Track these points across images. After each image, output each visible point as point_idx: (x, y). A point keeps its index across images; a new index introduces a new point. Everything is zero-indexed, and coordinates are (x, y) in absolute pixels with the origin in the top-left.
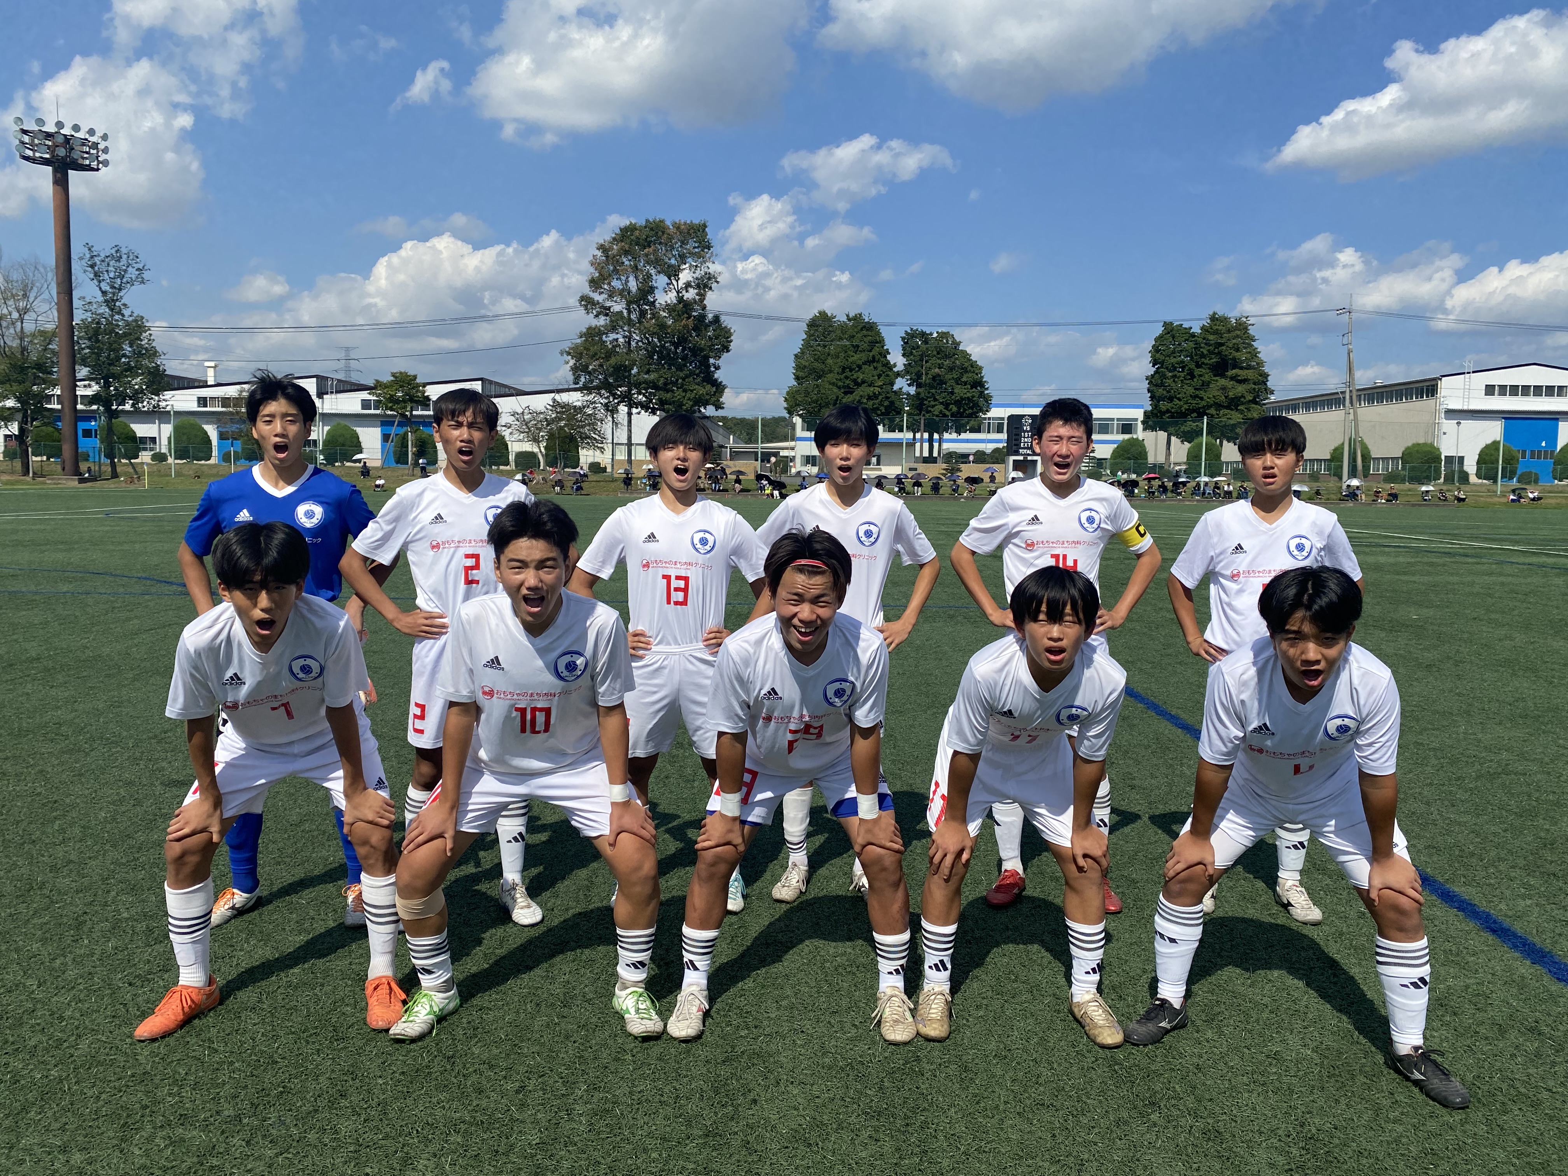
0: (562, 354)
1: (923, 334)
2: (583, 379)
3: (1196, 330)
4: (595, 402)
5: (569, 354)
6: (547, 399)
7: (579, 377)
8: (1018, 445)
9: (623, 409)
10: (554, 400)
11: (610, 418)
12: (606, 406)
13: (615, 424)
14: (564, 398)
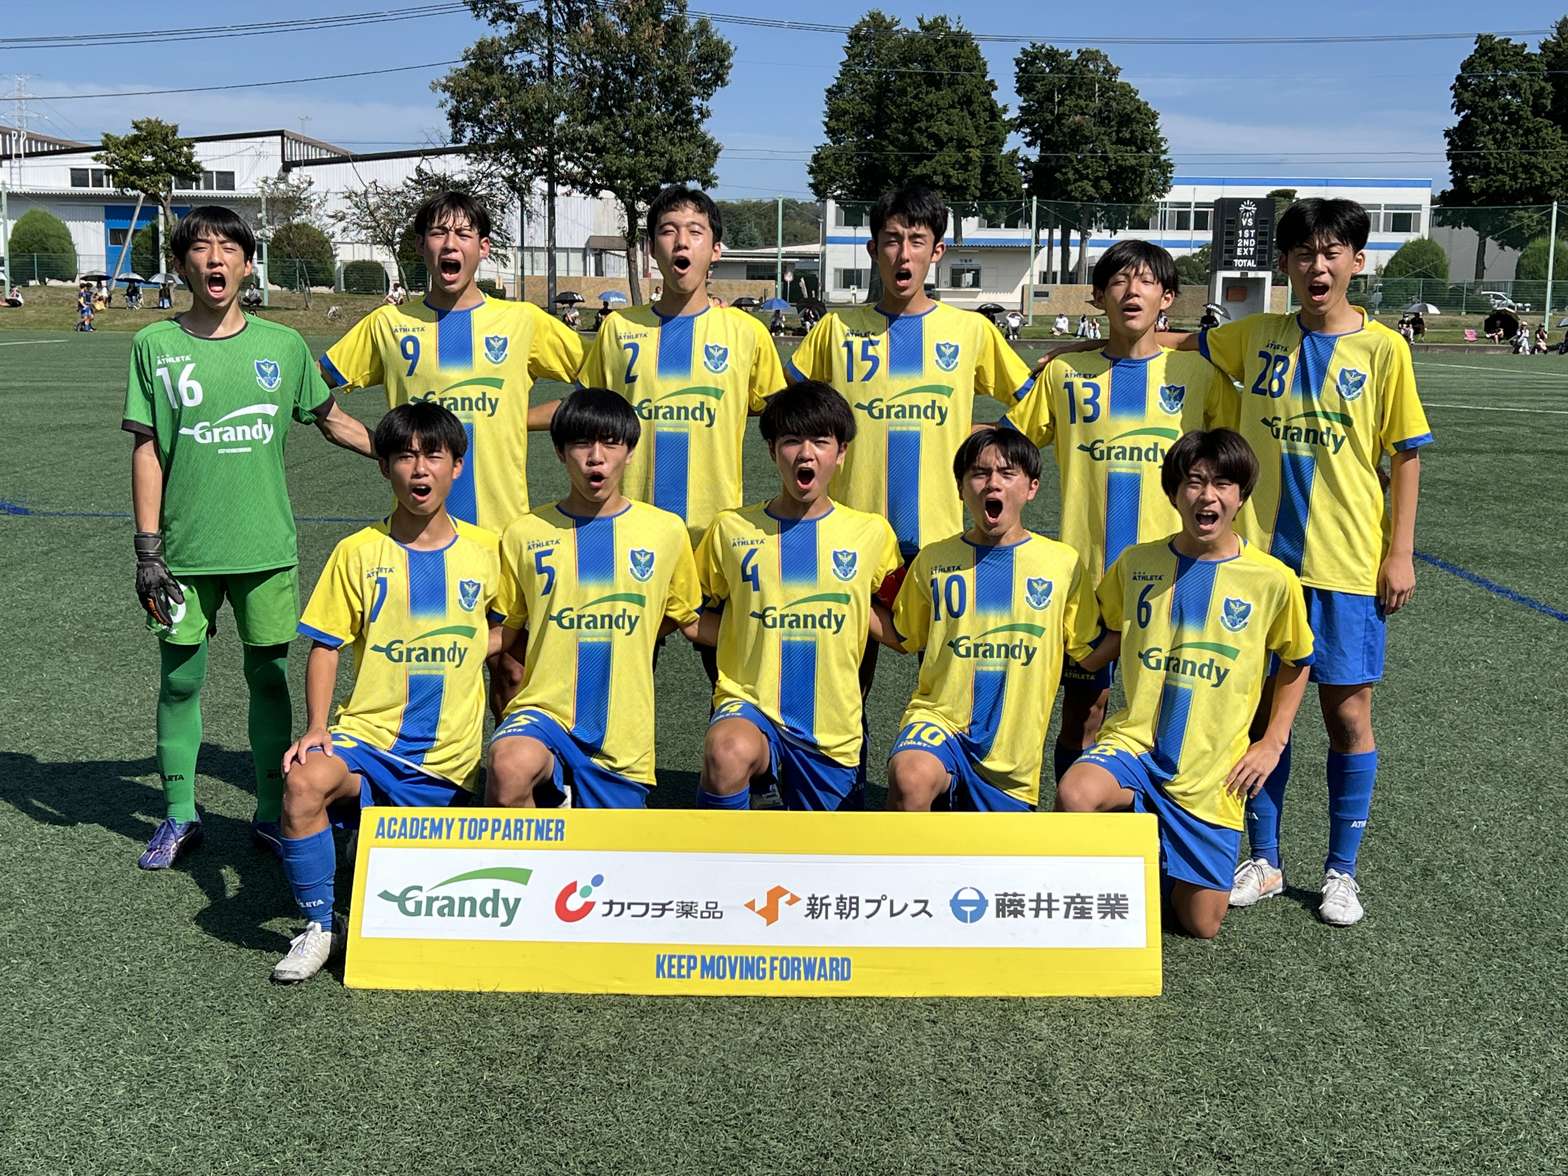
0: (434, 89)
1: (1052, 56)
2: (468, 134)
3: (1533, 49)
4: (491, 175)
5: (445, 88)
6: (406, 169)
7: (461, 131)
8: (1232, 252)
9: (540, 185)
10: (419, 170)
11: (518, 203)
12: (510, 180)
13: (527, 213)
14: (438, 166)
